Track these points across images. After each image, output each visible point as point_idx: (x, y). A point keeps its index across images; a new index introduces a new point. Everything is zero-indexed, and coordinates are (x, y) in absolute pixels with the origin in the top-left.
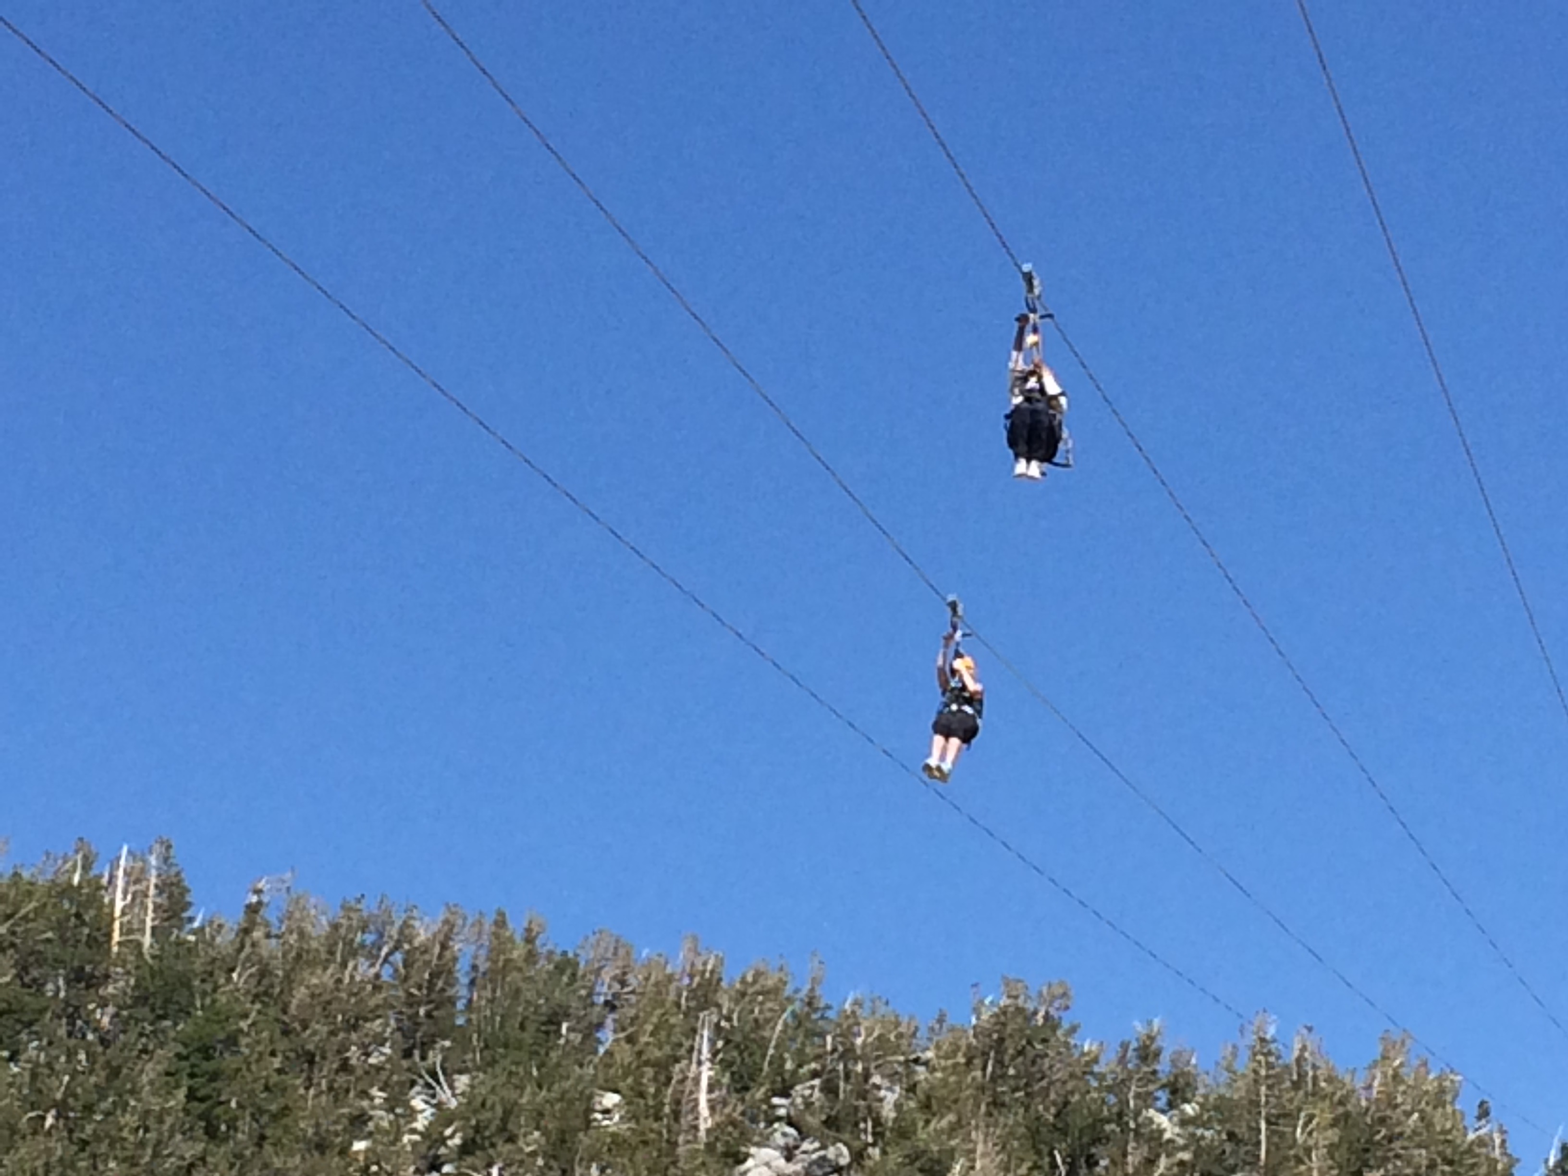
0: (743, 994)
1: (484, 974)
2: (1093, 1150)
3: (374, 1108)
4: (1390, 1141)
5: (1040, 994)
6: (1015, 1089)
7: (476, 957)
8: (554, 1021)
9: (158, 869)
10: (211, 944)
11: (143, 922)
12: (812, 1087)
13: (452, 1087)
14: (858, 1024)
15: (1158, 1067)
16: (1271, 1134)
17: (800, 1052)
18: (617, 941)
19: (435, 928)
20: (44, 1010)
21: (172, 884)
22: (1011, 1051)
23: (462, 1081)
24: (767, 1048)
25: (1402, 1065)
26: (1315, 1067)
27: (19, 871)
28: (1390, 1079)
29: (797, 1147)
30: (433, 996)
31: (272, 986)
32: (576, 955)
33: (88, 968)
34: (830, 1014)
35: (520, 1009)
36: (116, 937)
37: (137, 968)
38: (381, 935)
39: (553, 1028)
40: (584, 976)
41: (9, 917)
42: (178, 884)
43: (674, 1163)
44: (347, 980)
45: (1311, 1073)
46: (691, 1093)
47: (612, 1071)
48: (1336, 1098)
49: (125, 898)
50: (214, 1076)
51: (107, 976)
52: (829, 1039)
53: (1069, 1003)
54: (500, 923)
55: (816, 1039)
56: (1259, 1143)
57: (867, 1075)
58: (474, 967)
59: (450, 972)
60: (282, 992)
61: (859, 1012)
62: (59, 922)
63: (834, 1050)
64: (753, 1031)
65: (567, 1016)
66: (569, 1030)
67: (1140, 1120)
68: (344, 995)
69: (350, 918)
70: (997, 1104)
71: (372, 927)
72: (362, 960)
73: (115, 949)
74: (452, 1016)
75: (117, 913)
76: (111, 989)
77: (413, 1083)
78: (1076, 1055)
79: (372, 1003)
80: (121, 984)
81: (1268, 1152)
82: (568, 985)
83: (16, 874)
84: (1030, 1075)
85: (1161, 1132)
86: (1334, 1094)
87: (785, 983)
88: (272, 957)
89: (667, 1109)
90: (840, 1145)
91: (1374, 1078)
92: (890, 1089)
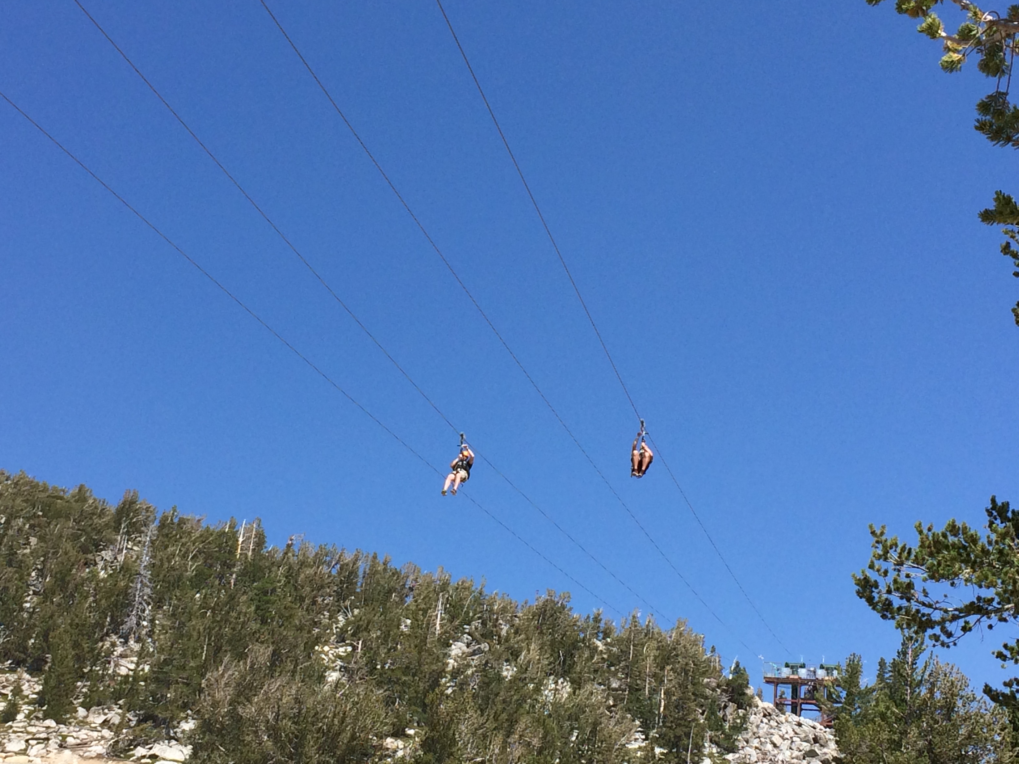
0: (457, 589)
1: (368, 574)
2: (573, 652)
3: (325, 618)
4: (677, 655)
5: (560, 596)
6: (549, 629)
7: (365, 569)
8: (390, 592)
9: (256, 529)
10: (273, 557)
11: (249, 547)
12: (479, 623)
13: (353, 613)
14: (496, 601)
15: (600, 625)
16: (634, 649)
17: (475, 610)
18: (415, 566)
19: (353, 557)
20: (212, 574)
21: (260, 535)
22: (548, 615)
23: (356, 611)
24: (464, 608)
25: (683, 630)
26: (653, 628)
27: (209, 526)
28: (679, 634)
29: (471, 643)
30: (349, 581)
31: (292, 573)
32: (401, 570)
33: (228, 561)
34: (487, 598)
35: (379, 588)
36: (239, 551)
37: (245, 562)
38: (332, 558)
39: (389, 595)
40: (403, 578)
41: (203, 542)
42: (262, 535)
43: (425, 645)
44: (319, 573)
45: (651, 631)
46: (434, 620)
47: (408, 612)
48: (659, 640)
49: (243, 538)
50: (268, 602)
51: (234, 566)
52: (485, 606)
53: (571, 600)
54: (375, 557)
55: (481, 607)
56: (630, 653)
57: (497, 620)
58: (365, 572)
59: (356, 573)
60: (296, 575)
61: (496, 597)
62: (219, 544)
63: (487, 610)
64: (459, 602)
65: (395, 591)
66: (395, 596)
67: (591, 642)
68: (317, 578)
69: (321, 551)
70: (541, 633)
71: (329, 554)
72: (325, 566)
73: (238, 557)
74: (356, 588)
75: (240, 542)
76: (235, 570)
77: (339, 611)
78: (571, 618)
79: (326, 581)
80: (239, 568)
81: (633, 656)
82: (396, 580)
83: (208, 528)
84: (554, 625)
85: (597, 647)
86: (658, 639)
87: (472, 586)
88: (294, 563)
89: (424, 626)
90: (486, 644)
91: (673, 633)
92: (505, 625)
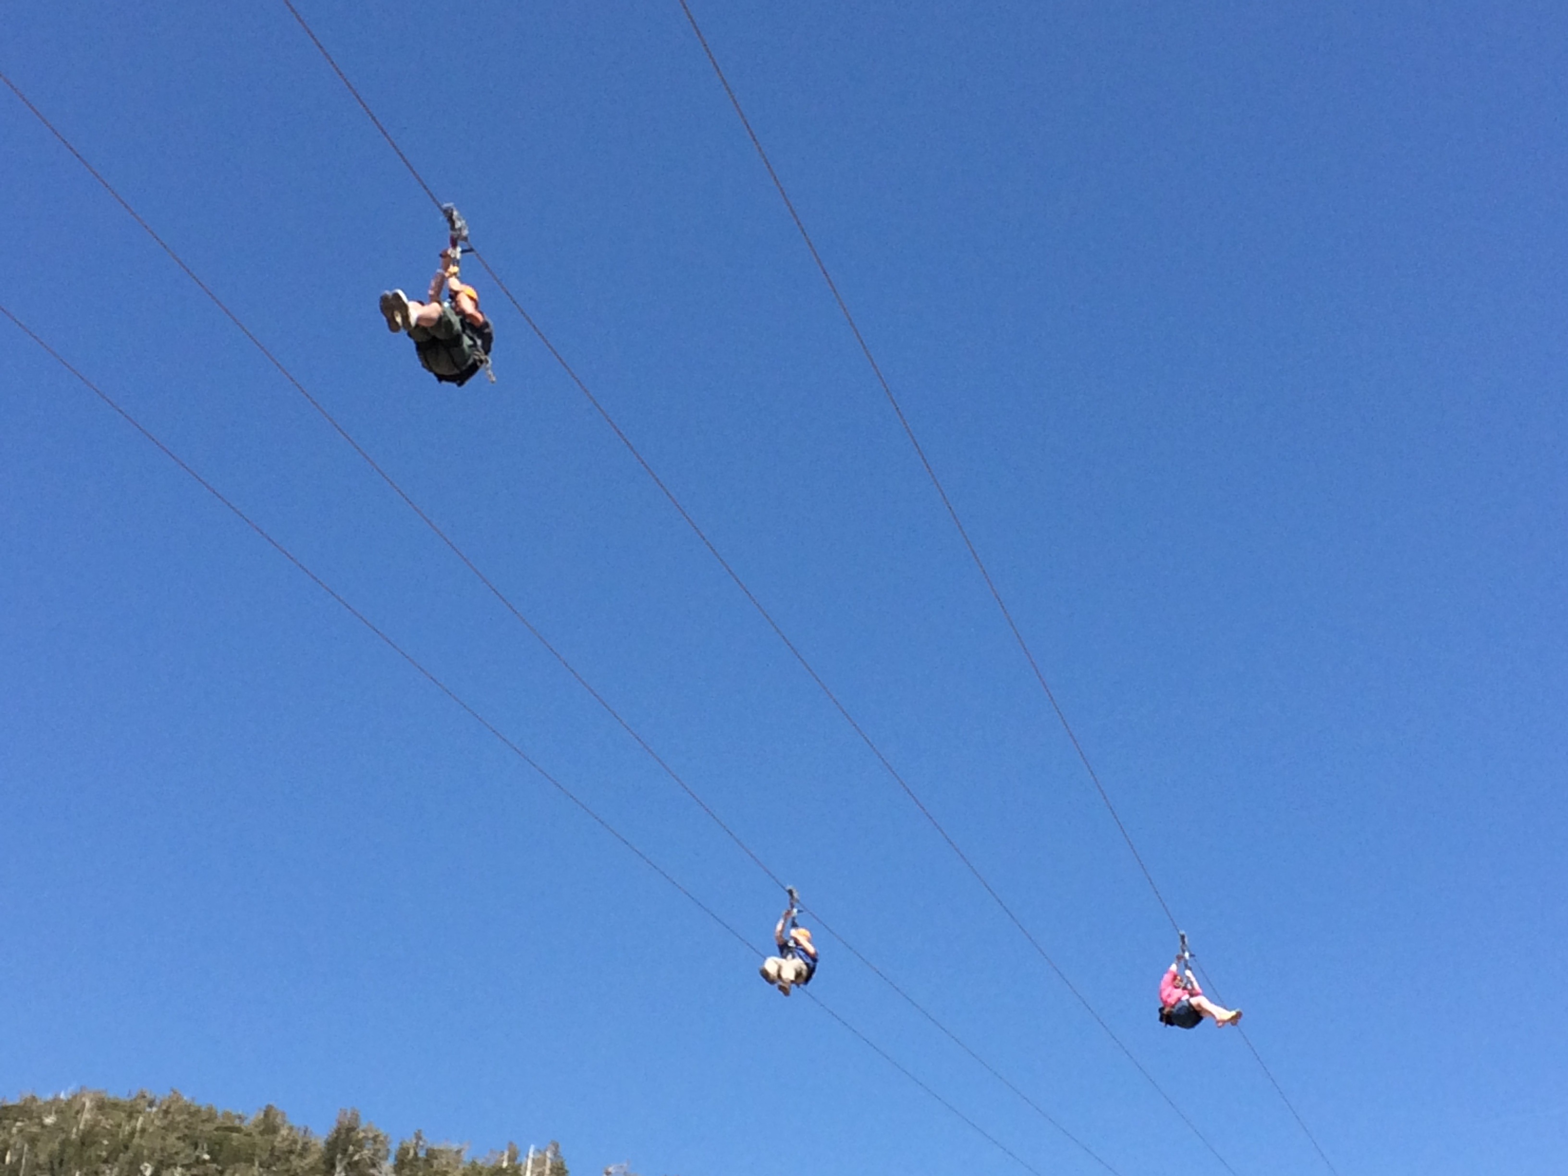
9: (551, 1159)
21: (559, 1169)
27: (476, 1159)
42: (562, 1169)
83: (474, 1164)
